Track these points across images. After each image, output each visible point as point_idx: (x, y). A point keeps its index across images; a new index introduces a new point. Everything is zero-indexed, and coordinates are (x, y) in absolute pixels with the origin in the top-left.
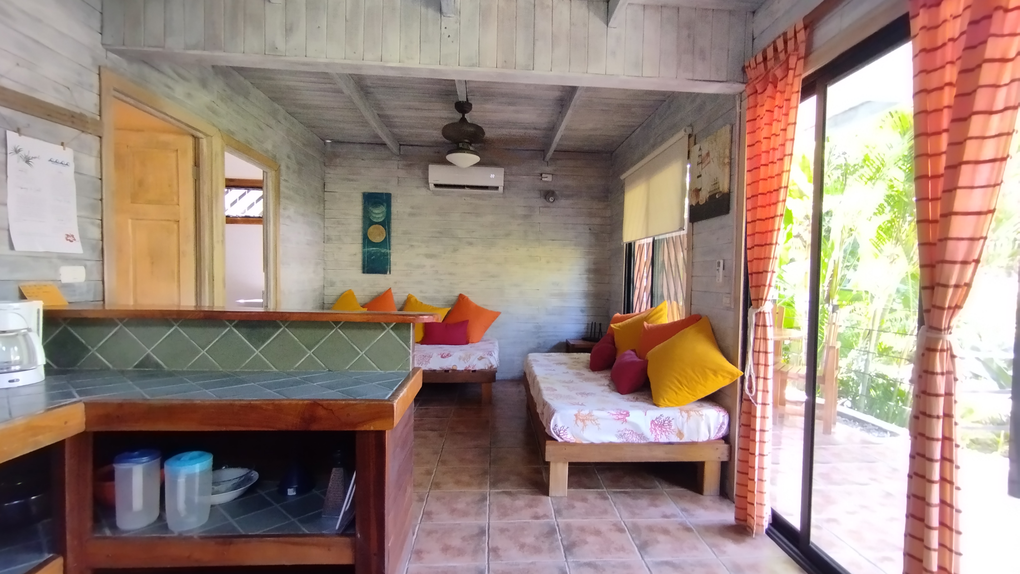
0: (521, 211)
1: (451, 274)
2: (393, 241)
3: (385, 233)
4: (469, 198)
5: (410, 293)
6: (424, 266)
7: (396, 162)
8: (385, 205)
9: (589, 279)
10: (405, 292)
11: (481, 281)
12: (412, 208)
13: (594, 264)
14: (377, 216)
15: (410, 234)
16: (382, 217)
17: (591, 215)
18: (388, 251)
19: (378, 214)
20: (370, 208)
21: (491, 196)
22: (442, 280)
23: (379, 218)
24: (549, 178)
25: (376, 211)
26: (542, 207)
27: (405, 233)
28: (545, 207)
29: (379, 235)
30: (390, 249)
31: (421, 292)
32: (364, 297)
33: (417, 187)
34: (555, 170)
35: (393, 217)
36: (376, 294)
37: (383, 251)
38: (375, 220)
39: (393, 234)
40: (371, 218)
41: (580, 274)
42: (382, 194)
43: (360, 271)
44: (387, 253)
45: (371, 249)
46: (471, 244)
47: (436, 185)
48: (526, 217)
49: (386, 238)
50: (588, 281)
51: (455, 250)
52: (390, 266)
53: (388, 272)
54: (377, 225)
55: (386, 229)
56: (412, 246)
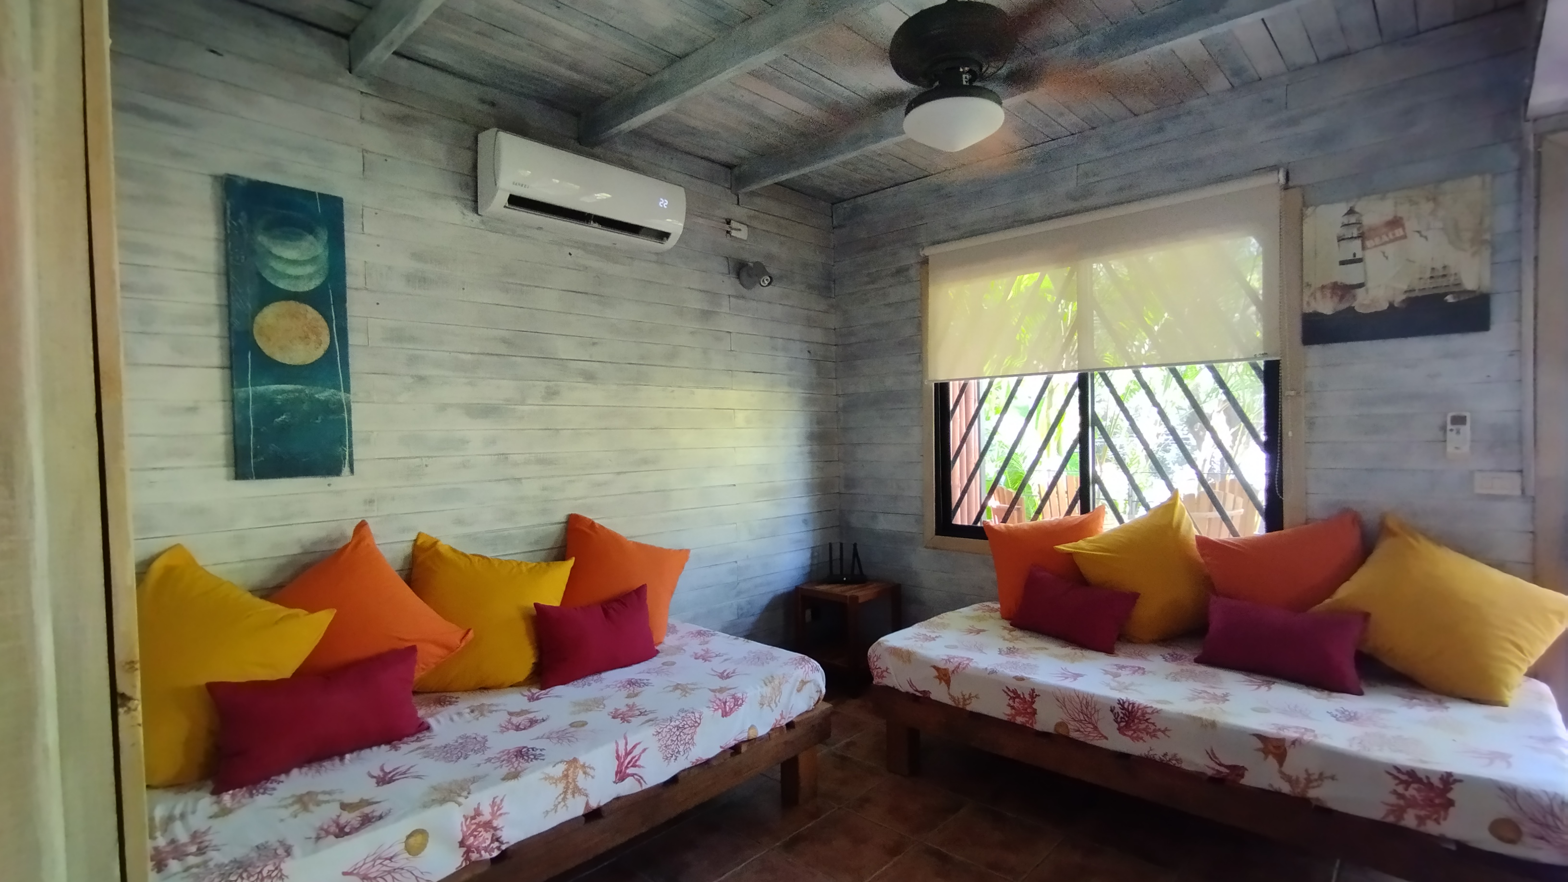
0: (696, 302)
1: (542, 461)
2: (358, 362)
3: (326, 332)
4: (580, 252)
5: (425, 531)
6: (464, 442)
7: (355, 97)
8: (324, 235)
9: (812, 453)
10: (404, 530)
11: (619, 473)
12: (417, 256)
13: (818, 423)
14: (292, 271)
15: (412, 339)
16: (310, 277)
17: (810, 323)
18: (342, 395)
19: (294, 262)
20: (262, 239)
21: (632, 256)
22: (519, 479)
23: (297, 278)
24: (742, 234)
25: (290, 253)
26: (733, 296)
27: (397, 336)
28: (737, 297)
29: (305, 338)
30: (347, 390)
31: (459, 522)
32: (242, 565)
33: (435, 196)
34: (750, 217)
35: (351, 280)
36: (295, 550)
37: (324, 395)
38: (282, 285)
39: (354, 339)
40: (266, 274)
41: (800, 446)
42: (310, 195)
43: (221, 471)
44: (340, 401)
45: (273, 387)
46: (589, 377)
47: (516, 201)
48: (706, 315)
49: (331, 350)
50: (810, 460)
51: (552, 394)
52: (351, 446)
53: (346, 469)
54: (292, 303)
55: (328, 320)
56: (421, 379)
